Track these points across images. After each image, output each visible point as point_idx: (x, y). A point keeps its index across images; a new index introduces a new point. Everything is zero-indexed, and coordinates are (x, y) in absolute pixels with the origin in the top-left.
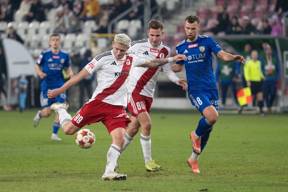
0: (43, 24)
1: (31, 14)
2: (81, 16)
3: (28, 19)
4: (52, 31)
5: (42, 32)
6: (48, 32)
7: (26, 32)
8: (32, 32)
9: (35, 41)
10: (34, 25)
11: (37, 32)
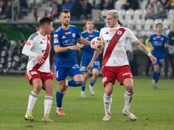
0: (137, 12)
1: (128, 4)
2: (167, 5)
3: (126, 8)
4: (144, 16)
5: (136, 17)
6: (141, 17)
7: (124, 17)
8: (128, 17)
9: (131, 24)
10: (130, 12)
11: (132, 18)
